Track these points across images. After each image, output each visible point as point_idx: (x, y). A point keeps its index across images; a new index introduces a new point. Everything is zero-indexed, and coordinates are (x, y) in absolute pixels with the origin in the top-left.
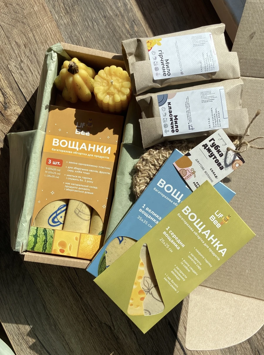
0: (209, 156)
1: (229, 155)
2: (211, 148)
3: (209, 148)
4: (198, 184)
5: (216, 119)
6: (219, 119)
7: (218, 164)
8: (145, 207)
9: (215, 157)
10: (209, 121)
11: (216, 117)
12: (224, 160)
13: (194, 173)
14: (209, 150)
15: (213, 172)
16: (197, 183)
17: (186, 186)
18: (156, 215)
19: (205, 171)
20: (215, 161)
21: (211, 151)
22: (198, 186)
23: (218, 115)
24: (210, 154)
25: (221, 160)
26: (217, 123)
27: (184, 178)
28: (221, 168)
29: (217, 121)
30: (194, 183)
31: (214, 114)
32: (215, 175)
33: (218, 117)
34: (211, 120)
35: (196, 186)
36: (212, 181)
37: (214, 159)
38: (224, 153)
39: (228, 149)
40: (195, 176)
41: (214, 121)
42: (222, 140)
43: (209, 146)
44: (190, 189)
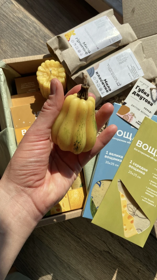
0: (140, 99)
1: (153, 93)
2: (139, 93)
3: (137, 93)
4: (140, 122)
5: (134, 72)
6: (135, 71)
7: (148, 103)
8: (108, 153)
9: (144, 98)
10: (130, 75)
11: (133, 71)
12: (151, 99)
13: (133, 115)
14: (138, 95)
15: (147, 109)
16: (138, 121)
17: (132, 127)
18: (118, 155)
19: (140, 111)
20: (145, 101)
21: (140, 95)
22: (140, 123)
23: (134, 69)
24: (140, 98)
25: (149, 99)
26: (135, 74)
27: (128, 121)
28: (152, 105)
29: (135, 73)
30: (136, 122)
31: (131, 69)
32: (149, 111)
33: (134, 70)
34: (131, 74)
35: (139, 124)
36: (149, 116)
37: (143, 100)
38: (149, 93)
39: (151, 89)
40: (135, 117)
41: (133, 74)
42: (144, 85)
43: (137, 92)
44: (135, 127)
